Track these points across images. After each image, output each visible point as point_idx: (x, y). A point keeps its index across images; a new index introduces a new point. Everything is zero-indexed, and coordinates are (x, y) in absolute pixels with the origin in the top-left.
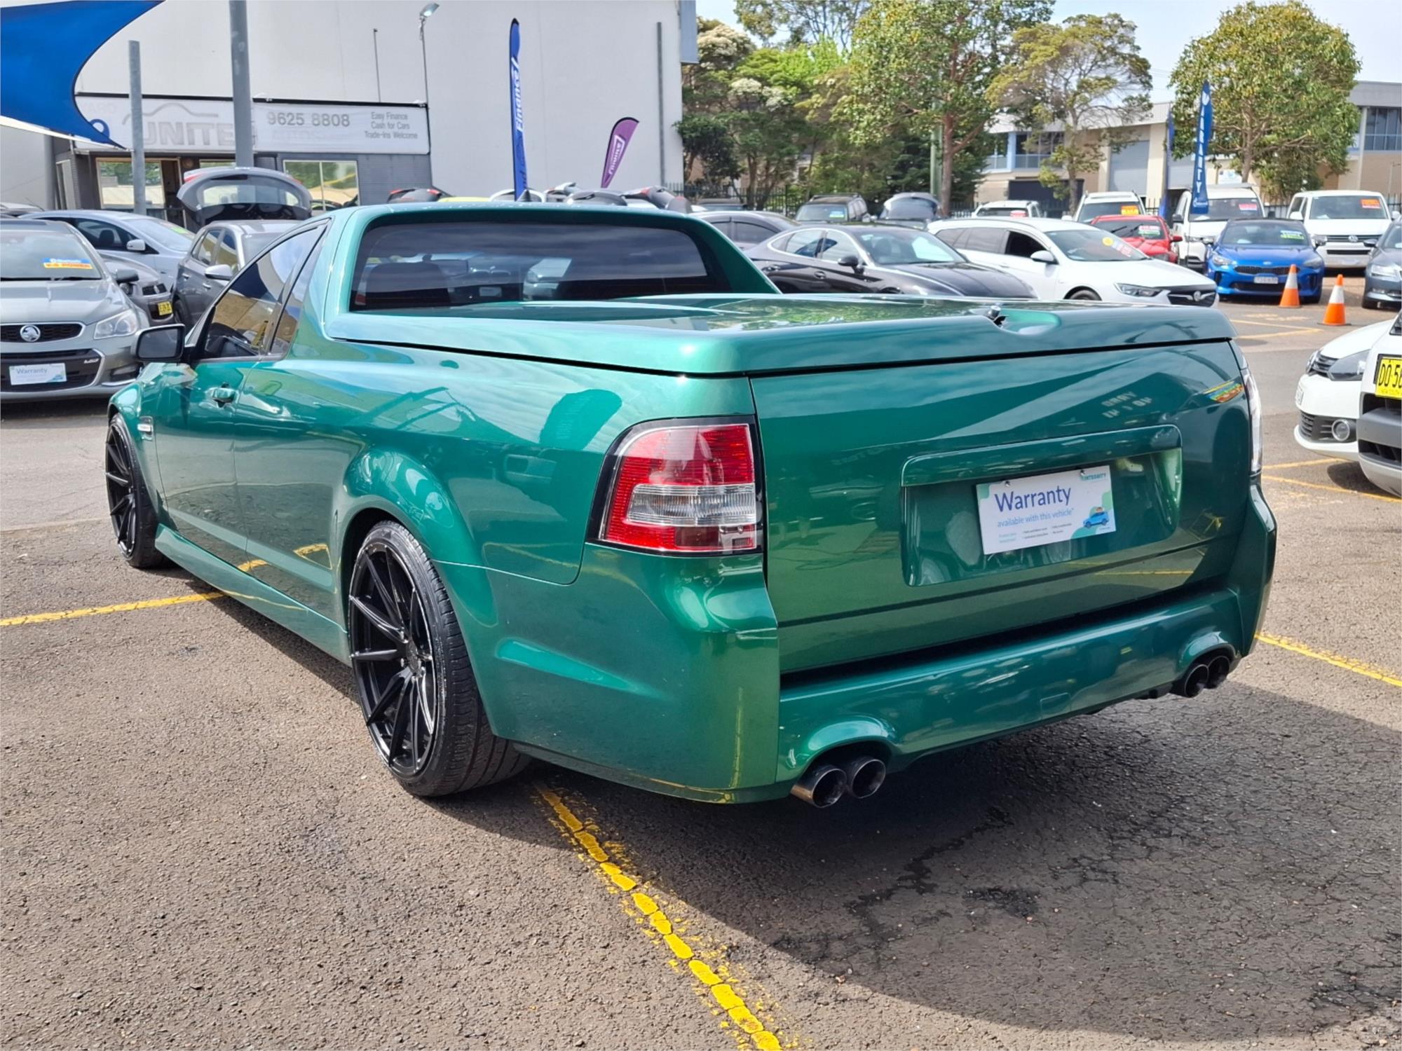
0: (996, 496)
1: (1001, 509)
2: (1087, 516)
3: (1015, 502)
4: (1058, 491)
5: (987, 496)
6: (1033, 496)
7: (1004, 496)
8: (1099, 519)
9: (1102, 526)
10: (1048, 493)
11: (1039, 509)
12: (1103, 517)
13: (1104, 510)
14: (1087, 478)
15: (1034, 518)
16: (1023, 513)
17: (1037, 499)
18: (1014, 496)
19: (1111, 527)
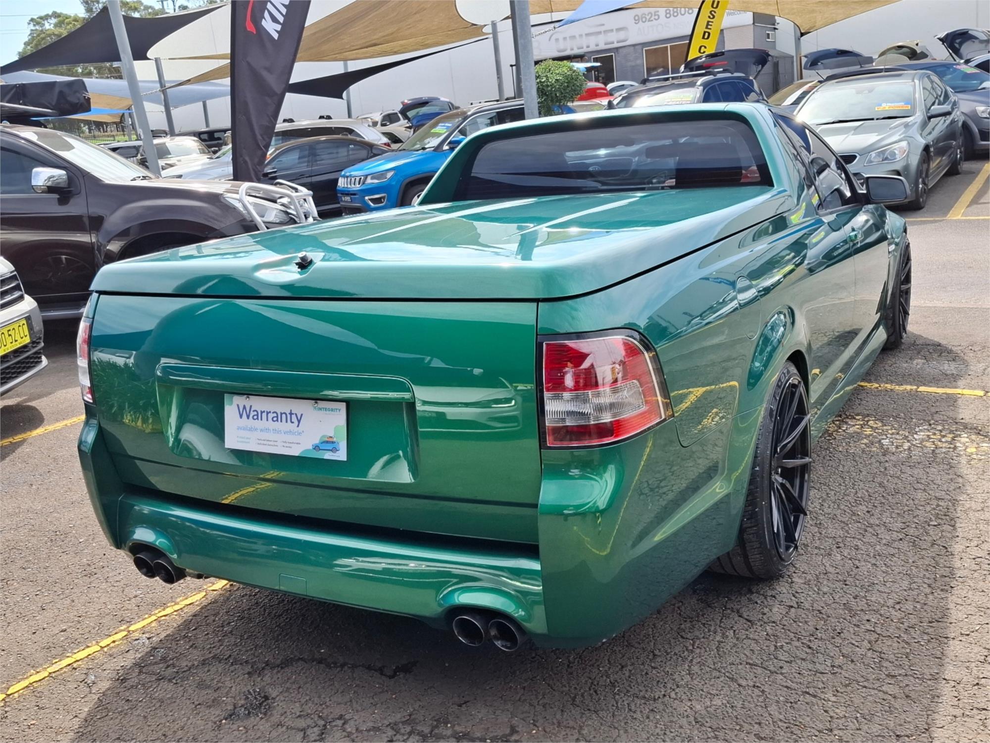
0: (238, 405)
1: (241, 416)
2: (317, 441)
3: (252, 414)
4: (291, 414)
5: (231, 404)
6: (268, 413)
7: (244, 407)
8: (330, 447)
9: (331, 453)
10: (281, 414)
11: (271, 425)
12: (334, 445)
13: (335, 439)
14: (320, 409)
15: (267, 430)
16: (258, 424)
17: (271, 416)
18: (252, 410)
19: (342, 455)
